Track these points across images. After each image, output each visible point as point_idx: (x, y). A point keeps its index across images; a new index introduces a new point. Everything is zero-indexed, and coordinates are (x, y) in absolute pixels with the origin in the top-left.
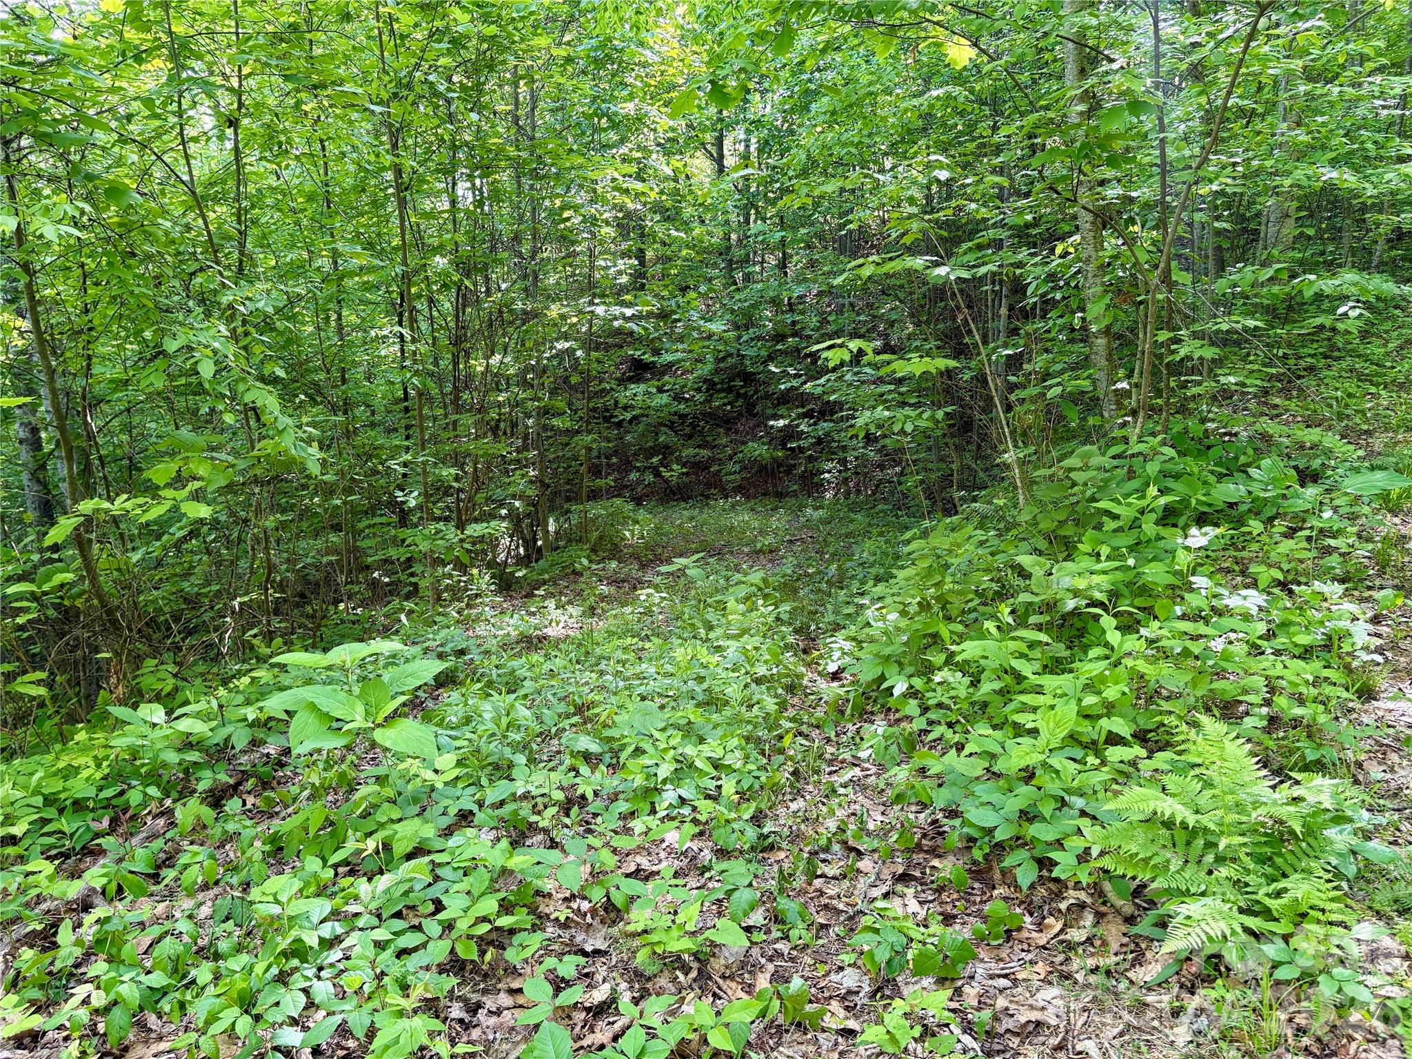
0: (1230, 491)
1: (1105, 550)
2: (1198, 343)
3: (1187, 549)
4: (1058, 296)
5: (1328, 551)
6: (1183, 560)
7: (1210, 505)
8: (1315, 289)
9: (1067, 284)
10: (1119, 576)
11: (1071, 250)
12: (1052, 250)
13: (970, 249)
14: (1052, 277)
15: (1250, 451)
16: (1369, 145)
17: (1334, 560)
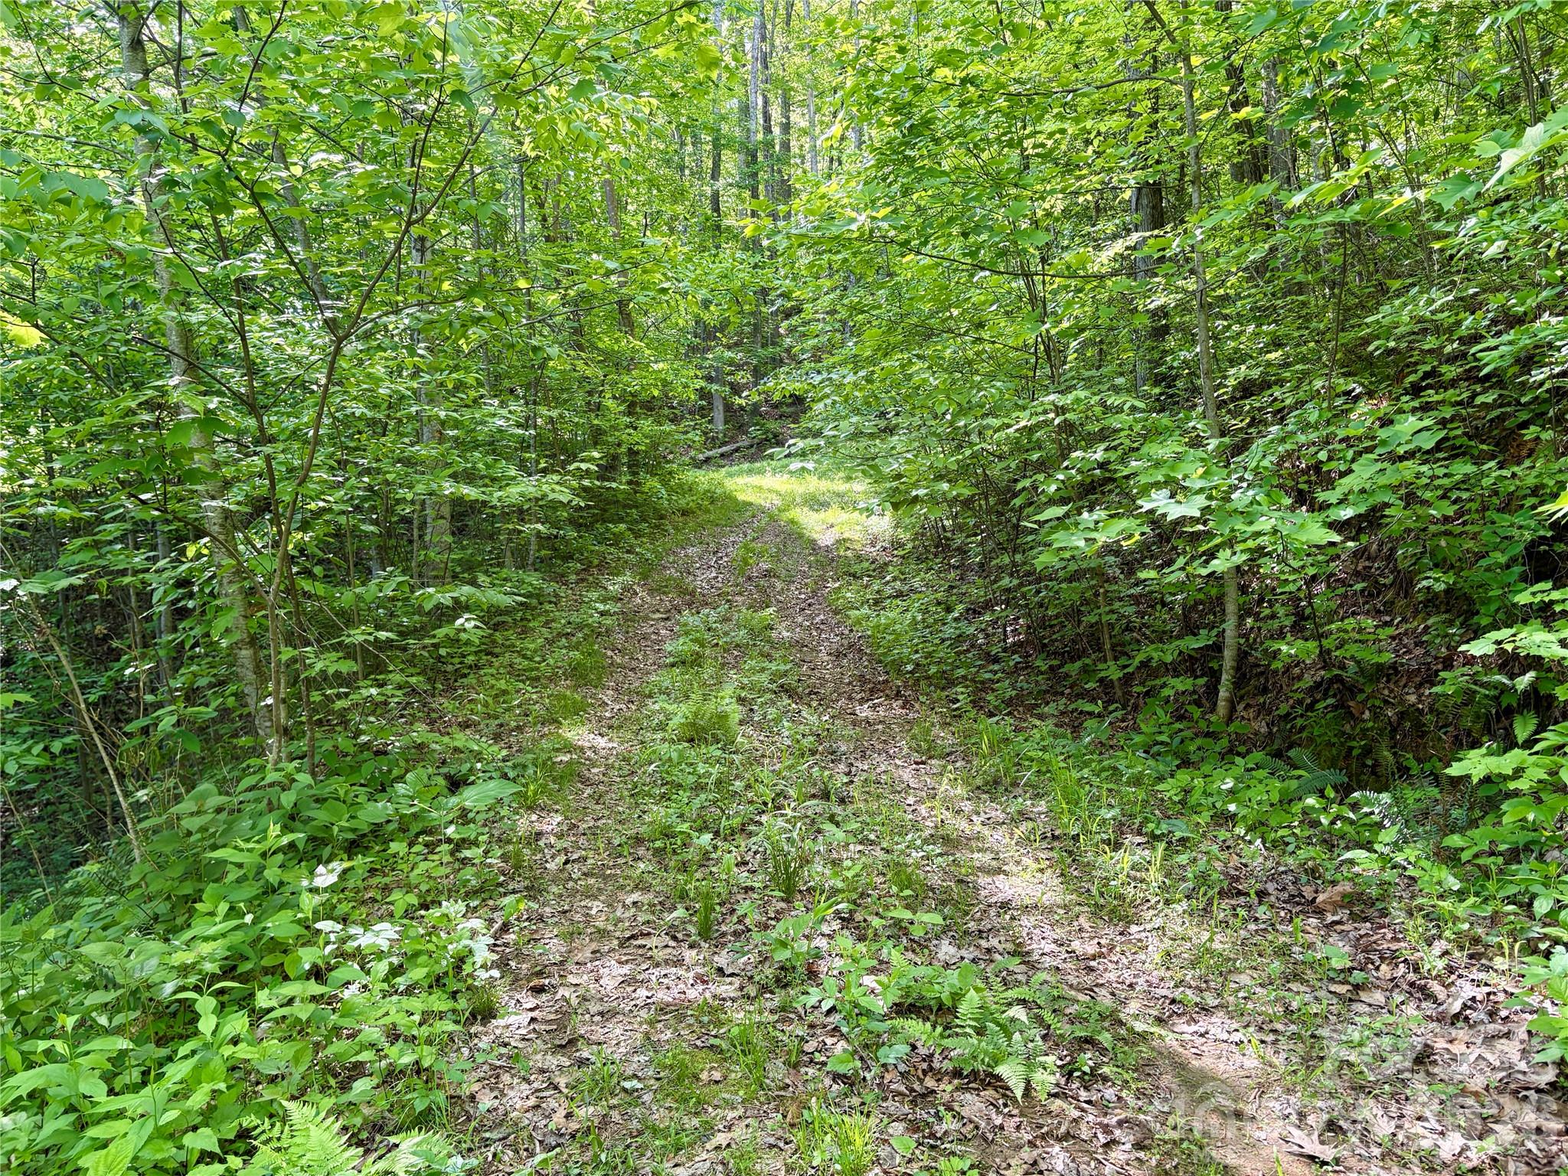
0: (378, 810)
1: (223, 907)
2: (334, 655)
3: (314, 890)
4: (191, 604)
5: (465, 862)
6: (309, 903)
7: (354, 830)
8: (433, 602)
9: (201, 590)
10: (238, 937)
11: (205, 551)
12: (182, 552)
13: (86, 545)
14: (183, 583)
15: (402, 763)
16: (480, 465)
17: (468, 873)
